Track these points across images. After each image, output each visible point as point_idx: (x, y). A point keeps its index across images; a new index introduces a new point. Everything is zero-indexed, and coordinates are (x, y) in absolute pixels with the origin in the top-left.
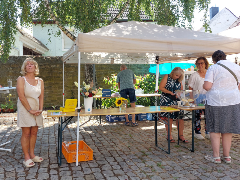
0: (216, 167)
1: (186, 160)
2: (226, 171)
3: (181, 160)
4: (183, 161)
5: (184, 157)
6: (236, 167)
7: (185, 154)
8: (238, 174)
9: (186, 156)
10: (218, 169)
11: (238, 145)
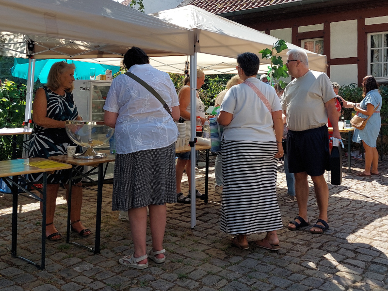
0: (139, 276)
1: (81, 274)
2: (155, 280)
3: (70, 278)
4: (73, 280)
5: (76, 269)
6: (172, 268)
7: (79, 263)
8: (174, 281)
9: (81, 266)
10: (142, 280)
11: (180, 224)
